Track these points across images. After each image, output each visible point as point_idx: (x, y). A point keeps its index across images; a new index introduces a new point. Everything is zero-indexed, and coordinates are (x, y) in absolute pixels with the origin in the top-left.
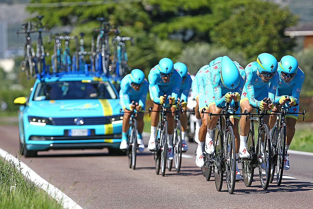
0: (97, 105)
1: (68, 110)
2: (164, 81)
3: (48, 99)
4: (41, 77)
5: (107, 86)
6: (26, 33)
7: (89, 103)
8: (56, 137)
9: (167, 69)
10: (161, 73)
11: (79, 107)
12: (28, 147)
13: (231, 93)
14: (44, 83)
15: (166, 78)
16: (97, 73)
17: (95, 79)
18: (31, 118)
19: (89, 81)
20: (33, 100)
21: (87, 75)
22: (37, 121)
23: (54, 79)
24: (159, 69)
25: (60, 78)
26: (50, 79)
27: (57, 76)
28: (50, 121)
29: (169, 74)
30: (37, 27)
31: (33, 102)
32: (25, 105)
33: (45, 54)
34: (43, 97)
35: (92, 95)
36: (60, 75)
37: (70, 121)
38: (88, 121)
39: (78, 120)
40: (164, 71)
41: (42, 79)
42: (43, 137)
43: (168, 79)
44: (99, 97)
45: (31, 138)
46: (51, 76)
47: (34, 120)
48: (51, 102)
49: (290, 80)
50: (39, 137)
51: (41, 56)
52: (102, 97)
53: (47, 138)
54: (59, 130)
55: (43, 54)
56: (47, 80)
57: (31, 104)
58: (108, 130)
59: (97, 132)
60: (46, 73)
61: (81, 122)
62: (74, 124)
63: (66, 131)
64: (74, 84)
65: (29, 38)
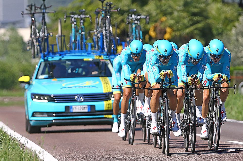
0: (98, 83)
1: (69, 87)
2: (135, 60)
3: (50, 77)
4: (44, 57)
5: (109, 64)
6: (31, 14)
7: (89, 81)
8: (58, 114)
9: (137, 49)
10: (131, 53)
11: (79, 85)
12: (32, 123)
13: (164, 71)
14: (47, 62)
15: (136, 57)
16: (98, 52)
17: (96, 57)
18: (34, 96)
19: (91, 59)
20: (36, 78)
21: (89, 54)
22: (39, 99)
23: (57, 58)
24: (130, 50)
25: (63, 57)
26: (52, 58)
27: (60, 55)
28: (52, 98)
29: (139, 54)
30: (41, 8)
31: (37, 80)
32: (29, 83)
33: (49, 34)
34: (47, 76)
35: (93, 73)
36: (63, 54)
37: (71, 98)
38: (88, 97)
39: (78, 97)
40: (134, 51)
41: (46, 58)
42: (45, 114)
43: (138, 59)
44: (101, 75)
45: (34, 114)
46: (54, 55)
47: (37, 97)
48: (53, 80)
49: (218, 60)
50: (42, 113)
51: (44, 36)
52: (103, 75)
53: (49, 114)
54: (60, 107)
55: (46, 34)
56: (50, 59)
57: (34, 82)
58: (107, 106)
59: (97, 109)
60: (49, 53)
61: (82, 99)
62: (76, 101)
63: (67, 108)
64: (76, 63)
65: (33, 19)
